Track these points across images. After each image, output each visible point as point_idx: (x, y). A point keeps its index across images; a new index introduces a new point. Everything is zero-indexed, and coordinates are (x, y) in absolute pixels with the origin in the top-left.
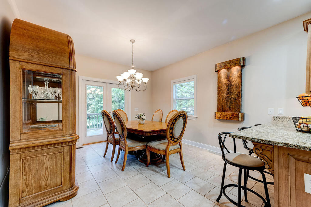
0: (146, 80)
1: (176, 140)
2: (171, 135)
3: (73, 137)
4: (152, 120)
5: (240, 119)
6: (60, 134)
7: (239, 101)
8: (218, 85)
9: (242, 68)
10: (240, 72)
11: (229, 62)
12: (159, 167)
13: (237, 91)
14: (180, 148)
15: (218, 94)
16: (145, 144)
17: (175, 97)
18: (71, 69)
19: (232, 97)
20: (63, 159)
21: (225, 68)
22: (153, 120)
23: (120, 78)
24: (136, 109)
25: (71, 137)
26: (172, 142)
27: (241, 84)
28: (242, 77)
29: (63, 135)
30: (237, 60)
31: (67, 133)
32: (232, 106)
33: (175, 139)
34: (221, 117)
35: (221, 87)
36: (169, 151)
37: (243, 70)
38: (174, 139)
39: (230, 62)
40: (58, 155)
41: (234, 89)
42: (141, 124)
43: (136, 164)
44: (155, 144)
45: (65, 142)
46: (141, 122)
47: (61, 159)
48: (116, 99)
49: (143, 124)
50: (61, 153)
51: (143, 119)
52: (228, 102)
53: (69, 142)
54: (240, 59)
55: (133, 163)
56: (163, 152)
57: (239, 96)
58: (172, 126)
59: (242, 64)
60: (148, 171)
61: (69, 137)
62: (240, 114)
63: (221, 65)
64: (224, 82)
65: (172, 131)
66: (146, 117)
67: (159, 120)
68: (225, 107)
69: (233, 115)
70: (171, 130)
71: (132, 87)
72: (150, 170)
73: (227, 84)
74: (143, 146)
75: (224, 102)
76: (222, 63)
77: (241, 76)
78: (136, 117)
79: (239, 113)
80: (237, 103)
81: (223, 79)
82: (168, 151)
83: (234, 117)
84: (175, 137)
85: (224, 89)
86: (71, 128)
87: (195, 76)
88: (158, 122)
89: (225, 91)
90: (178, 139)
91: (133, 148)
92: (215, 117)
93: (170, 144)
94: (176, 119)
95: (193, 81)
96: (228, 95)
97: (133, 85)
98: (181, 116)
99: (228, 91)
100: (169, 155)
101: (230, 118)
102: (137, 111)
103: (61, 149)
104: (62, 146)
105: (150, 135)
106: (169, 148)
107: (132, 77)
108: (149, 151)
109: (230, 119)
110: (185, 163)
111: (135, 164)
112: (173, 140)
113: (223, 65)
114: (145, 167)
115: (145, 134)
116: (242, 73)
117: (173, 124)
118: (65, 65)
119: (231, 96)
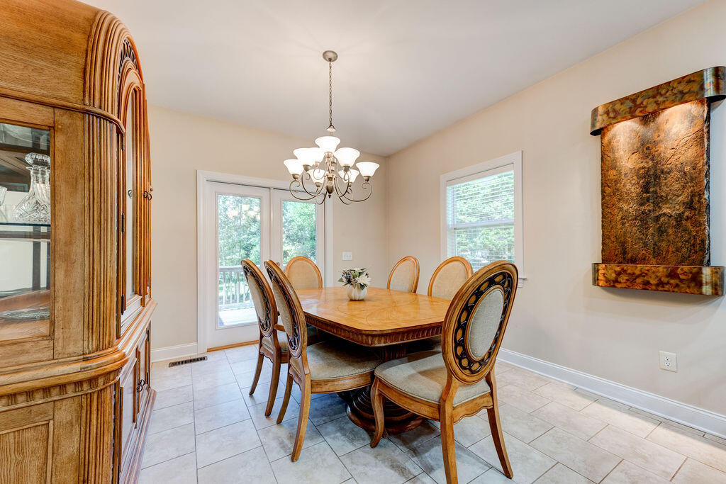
0: (369, 168)
1: (475, 367)
2: (460, 350)
3: (94, 364)
4: (388, 288)
5: (707, 290)
6: (40, 356)
7: (698, 224)
8: (604, 175)
9: (709, 106)
10: (699, 122)
11: (651, 93)
12: (415, 452)
13: (688, 191)
14: (491, 394)
15: (605, 205)
16: (368, 370)
17: (450, 221)
18: (87, 108)
19: (665, 211)
20: (49, 450)
21: (633, 117)
22: (391, 288)
23: (294, 167)
24: (347, 256)
25: (84, 364)
26: (464, 377)
27: (708, 164)
28: (709, 139)
29: (55, 359)
30: (689, 81)
31: (71, 349)
32: (664, 244)
33: (471, 362)
34: (620, 279)
35: (616, 182)
36: (454, 408)
37: (711, 114)
38: (469, 365)
39: (656, 91)
40: (29, 435)
41: (671, 185)
42: (355, 300)
43: (341, 429)
44: (400, 375)
45: (62, 387)
46: (356, 293)
47: (40, 453)
48: (307, 232)
49: (362, 300)
50: (44, 429)
51: (362, 286)
52: (647, 228)
53: (79, 384)
54: (700, 74)
55: (330, 428)
56: (431, 410)
57: (697, 206)
58: (463, 319)
59: (710, 92)
60: (376, 466)
61: (77, 366)
62: (706, 271)
63: (618, 107)
64: (628, 161)
65: (464, 335)
66: (369, 279)
67: (407, 285)
68: (635, 248)
69: (673, 274)
70: (460, 332)
71: (330, 191)
72: (383, 461)
73: (643, 168)
74: (361, 376)
75: (632, 230)
76: (619, 100)
77: (703, 137)
78: (341, 280)
79: (701, 269)
80: (689, 234)
81: (622, 153)
82: (448, 409)
83: (681, 281)
84: (475, 358)
85: (631, 187)
86: (90, 327)
87: (516, 157)
88: (405, 293)
89: (634, 195)
90: (482, 362)
91: (326, 382)
92: (596, 281)
93: (455, 382)
94: (478, 294)
95: (510, 170)
96: (646, 208)
97: (332, 183)
98: (497, 280)
99: (647, 192)
100: (453, 422)
101: (661, 284)
102: (350, 261)
103: (45, 413)
104: (49, 399)
105: (383, 345)
106: (452, 398)
107: (329, 162)
108: (380, 395)
109: (660, 288)
110: (506, 439)
111: (336, 432)
112: (464, 368)
113: (625, 108)
114: (368, 448)
115: (367, 343)
116: (708, 126)
117: (469, 309)
118: (64, 94)
119: (660, 208)
